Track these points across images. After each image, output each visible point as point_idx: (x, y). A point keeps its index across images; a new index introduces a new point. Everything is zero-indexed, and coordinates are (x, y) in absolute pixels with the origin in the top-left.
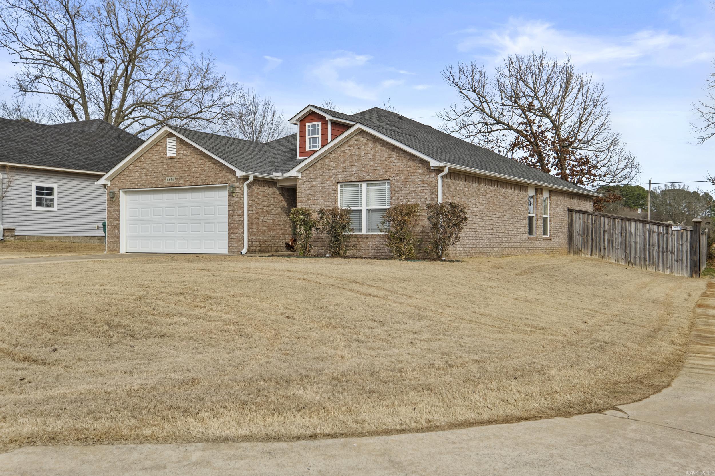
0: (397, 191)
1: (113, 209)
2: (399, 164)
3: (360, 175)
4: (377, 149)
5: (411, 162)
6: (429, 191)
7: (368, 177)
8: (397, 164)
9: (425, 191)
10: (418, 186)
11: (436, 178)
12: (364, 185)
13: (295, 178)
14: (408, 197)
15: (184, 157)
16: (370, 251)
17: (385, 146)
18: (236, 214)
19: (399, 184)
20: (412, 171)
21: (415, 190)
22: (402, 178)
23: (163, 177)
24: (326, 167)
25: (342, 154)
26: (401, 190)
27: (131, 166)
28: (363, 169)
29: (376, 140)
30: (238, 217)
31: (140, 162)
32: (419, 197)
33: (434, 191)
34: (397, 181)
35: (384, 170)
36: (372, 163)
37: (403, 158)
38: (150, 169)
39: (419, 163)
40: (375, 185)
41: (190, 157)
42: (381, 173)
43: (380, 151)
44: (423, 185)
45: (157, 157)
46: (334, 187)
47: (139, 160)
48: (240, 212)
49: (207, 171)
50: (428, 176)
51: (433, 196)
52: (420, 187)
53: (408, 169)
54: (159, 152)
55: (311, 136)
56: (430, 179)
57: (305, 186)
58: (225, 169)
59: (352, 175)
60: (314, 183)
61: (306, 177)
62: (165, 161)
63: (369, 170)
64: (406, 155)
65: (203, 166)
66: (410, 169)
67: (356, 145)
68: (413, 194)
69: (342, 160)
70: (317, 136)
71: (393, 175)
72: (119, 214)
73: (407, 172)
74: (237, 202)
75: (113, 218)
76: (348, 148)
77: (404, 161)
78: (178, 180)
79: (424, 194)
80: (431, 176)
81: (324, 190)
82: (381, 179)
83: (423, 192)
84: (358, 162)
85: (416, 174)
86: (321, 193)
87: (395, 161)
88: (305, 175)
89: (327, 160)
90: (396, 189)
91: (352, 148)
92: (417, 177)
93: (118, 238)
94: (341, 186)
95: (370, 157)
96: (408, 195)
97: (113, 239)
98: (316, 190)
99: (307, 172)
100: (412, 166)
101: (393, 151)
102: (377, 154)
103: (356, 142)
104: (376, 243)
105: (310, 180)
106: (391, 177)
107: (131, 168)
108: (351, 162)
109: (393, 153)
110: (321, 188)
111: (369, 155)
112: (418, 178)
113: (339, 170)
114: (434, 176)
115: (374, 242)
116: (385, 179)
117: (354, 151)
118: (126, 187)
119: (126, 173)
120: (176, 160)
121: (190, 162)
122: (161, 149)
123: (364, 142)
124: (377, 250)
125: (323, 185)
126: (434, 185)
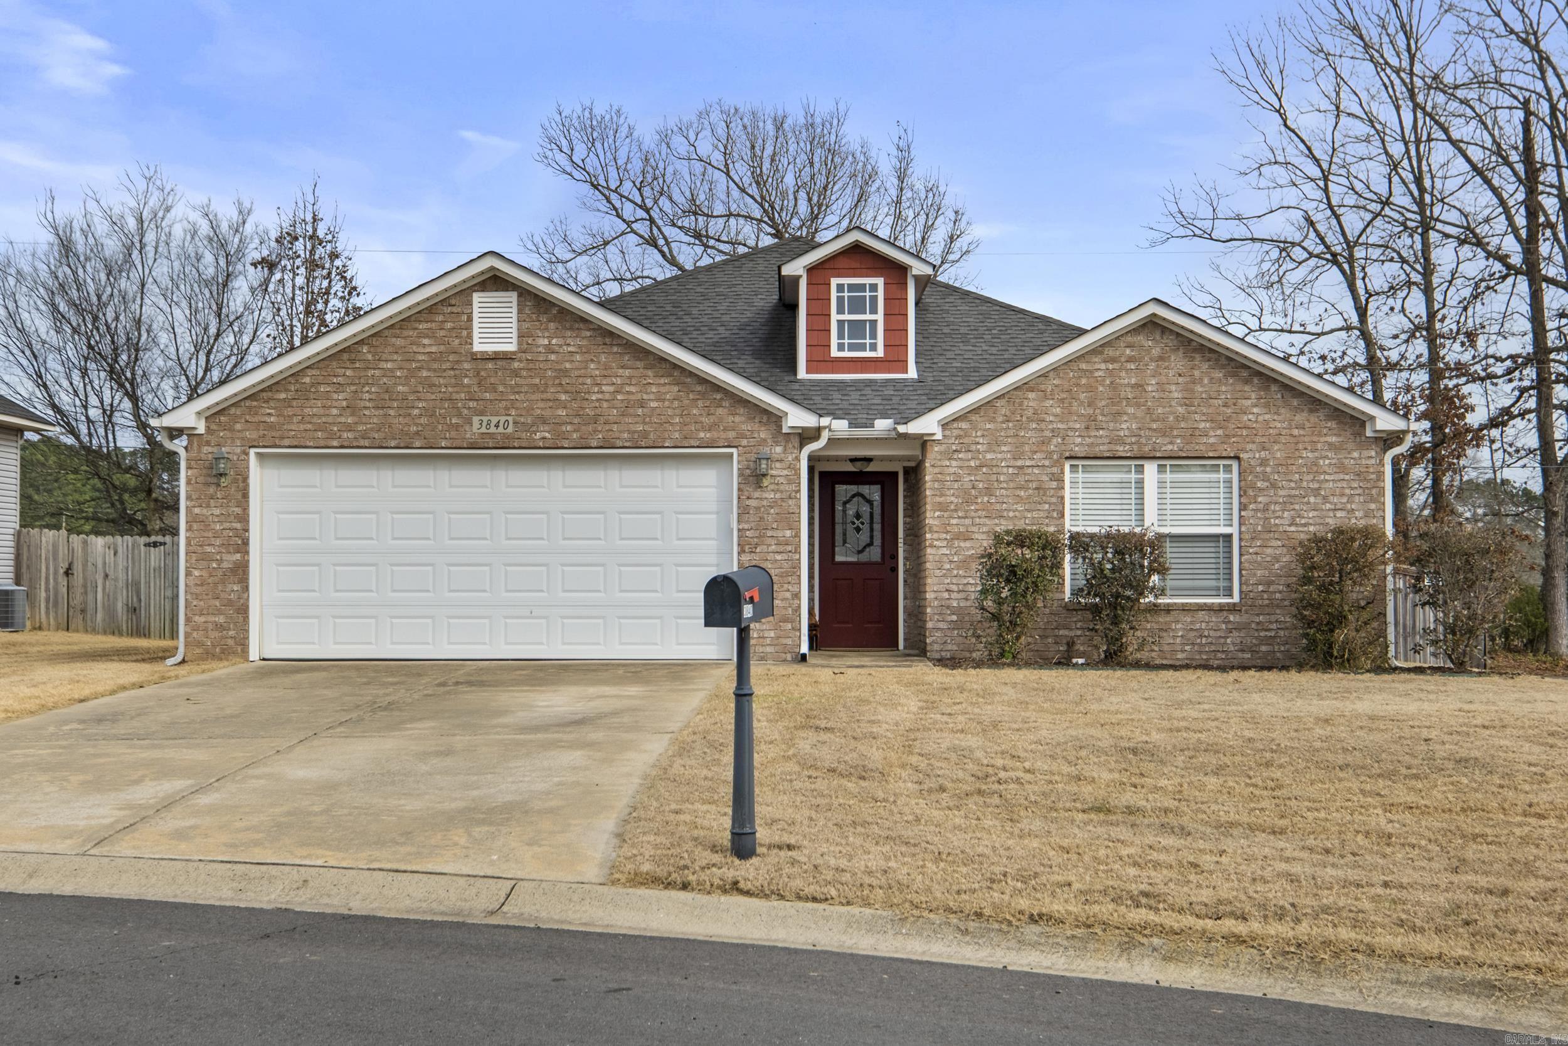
0: (1260, 489)
1: (217, 512)
2: (1267, 417)
3: (1143, 440)
4: (1197, 373)
5: (1305, 414)
6: (1359, 491)
7: (1170, 447)
8: (1260, 418)
9: (1347, 491)
10: (1327, 477)
11: (1382, 460)
12: (1150, 468)
13: (923, 442)
14: (1297, 507)
15: (553, 357)
16: (1179, 648)
17: (1223, 367)
18: (773, 542)
19: (1268, 469)
20: (1306, 439)
21: (1319, 489)
22: (1278, 455)
23: (459, 415)
24: (1030, 413)
25: (1084, 381)
26: (1274, 486)
27: (310, 372)
28: (1154, 426)
29: (1195, 350)
30: (781, 548)
31: (353, 361)
32: (1328, 506)
33: (1374, 491)
34: (1264, 462)
35: (1219, 432)
36: (1181, 410)
37: (1280, 403)
38: (400, 388)
39: (1329, 418)
40: (1187, 469)
41: (578, 357)
42: (1212, 440)
43: (1206, 381)
44: (1342, 476)
45: (434, 349)
46: (1055, 470)
47: (345, 356)
48: (788, 533)
49: (653, 404)
50: (1356, 454)
51: (1373, 506)
52: (1331, 481)
53: (1296, 432)
54: (442, 333)
55: (847, 317)
56: (1364, 462)
57: (954, 463)
58: (726, 404)
59: (1120, 441)
60: (989, 456)
61: (958, 437)
62: (466, 366)
63: (1172, 429)
64: (1287, 395)
65: (633, 389)
66: (1302, 432)
67: (1130, 360)
68: (1312, 500)
69: (1082, 396)
70: (868, 317)
71: (1250, 446)
72: (247, 530)
73: (1292, 440)
74: (774, 504)
75: (218, 542)
76: (1103, 366)
77: (1282, 411)
78: (529, 428)
79: (1345, 500)
80: (1366, 453)
81: (1021, 479)
82: (1211, 454)
83: (1342, 495)
84: (1138, 405)
85: (1319, 446)
86: (1012, 485)
87: (1255, 410)
88: (956, 432)
89: (1031, 395)
90: (1259, 484)
91: (1116, 366)
92: (1324, 453)
93: (243, 610)
94: (1074, 468)
95: (1176, 395)
96: (1297, 500)
97: (219, 612)
98: (994, 477)
99: (964, 425)
100: (1307, 425)
101: (1246, 382)
102: (1199, 388)
103: (1128, 351)
104: (1198, 626)
105: (973, 447)
106: (1244, 450)
107: (307, 380)
108: (1113, 404)
109: (1247, 388)
110: (1011, 470)
111: (1173, 388)
112: (1326, 457)
113: (1071, 425)
114: (1373, 453)
115: (1192, 623)
116: (1224, 454)
117: (1123, 374)
118: (286, 442)
119: (283, 396)
120: (516, 365)
121: (577, 373)
122: (449, 325)
123: (1156, 352)
124: (1201, 645)
125: (1019, 463)
126: (1373, 476)
